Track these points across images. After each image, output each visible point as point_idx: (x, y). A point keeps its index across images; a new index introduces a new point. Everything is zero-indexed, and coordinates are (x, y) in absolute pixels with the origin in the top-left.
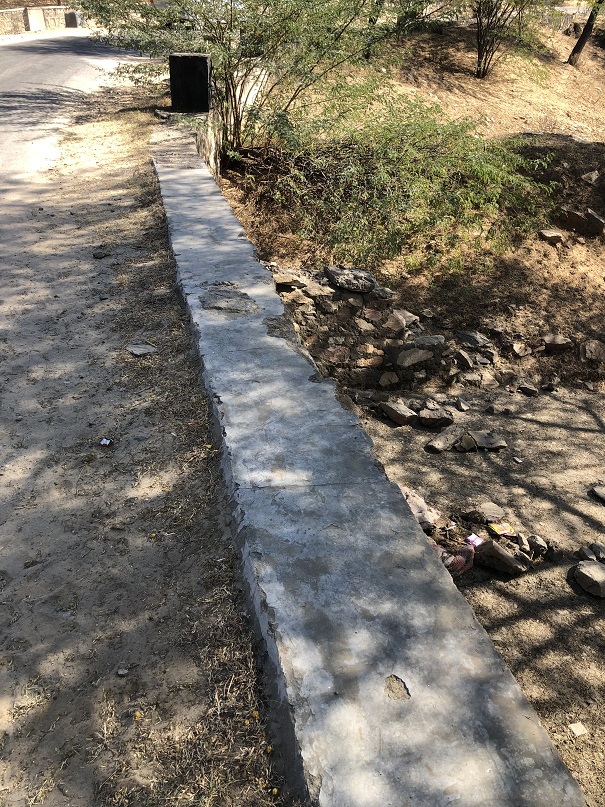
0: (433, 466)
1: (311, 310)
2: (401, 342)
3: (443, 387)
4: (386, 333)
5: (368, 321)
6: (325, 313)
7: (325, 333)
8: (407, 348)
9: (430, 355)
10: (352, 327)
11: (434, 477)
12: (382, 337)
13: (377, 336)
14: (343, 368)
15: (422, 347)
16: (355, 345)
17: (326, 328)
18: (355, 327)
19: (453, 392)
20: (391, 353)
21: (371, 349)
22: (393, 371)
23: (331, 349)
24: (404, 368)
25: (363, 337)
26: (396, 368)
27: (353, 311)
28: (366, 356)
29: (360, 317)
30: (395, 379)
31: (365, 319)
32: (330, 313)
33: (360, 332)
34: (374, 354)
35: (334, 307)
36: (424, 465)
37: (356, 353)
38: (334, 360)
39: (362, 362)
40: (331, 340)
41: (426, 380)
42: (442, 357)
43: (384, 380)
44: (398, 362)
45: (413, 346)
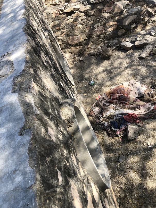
0: (143, 65)
1: (84, 17)
2: (122, 16)
3: (144, 27)
4: (116, 14)
5: (107, 13)
6: (90, 16)
7: (92, 24)
8: (125, 17)
9: (135, 16)
10: (102, 18)
11: (143, 70)
12: (114, 17)
13: (112, 17)
14: (103, 34)
15: (132, 14)
16: (105, 24)
17: (92, 22)
18: (103, 17)
19: (148, 28)
20: (120, 22)
21: (111, 23)
22: (122, 28)
23: (96, 29)
24: (127, 26)
25: (107, 20)
26: (123, 27)
27: (100, 11)
28: (110, 27)
29: (104, 12)
30: (124, 31)
31: (106, 12)
32: (92, 16)
33: (105, 18)
34: (113, 25)
35: (93, 13)
36: (139, 65)
37: (106, 27)
38: (99, 33)
39: (110, 30)
40: (95, 26)
41: (136, 27)
42: (141, 15)
43: (120, 33)
44: (124, 24)
45: (128, 15)
